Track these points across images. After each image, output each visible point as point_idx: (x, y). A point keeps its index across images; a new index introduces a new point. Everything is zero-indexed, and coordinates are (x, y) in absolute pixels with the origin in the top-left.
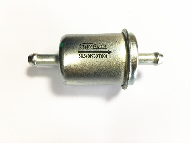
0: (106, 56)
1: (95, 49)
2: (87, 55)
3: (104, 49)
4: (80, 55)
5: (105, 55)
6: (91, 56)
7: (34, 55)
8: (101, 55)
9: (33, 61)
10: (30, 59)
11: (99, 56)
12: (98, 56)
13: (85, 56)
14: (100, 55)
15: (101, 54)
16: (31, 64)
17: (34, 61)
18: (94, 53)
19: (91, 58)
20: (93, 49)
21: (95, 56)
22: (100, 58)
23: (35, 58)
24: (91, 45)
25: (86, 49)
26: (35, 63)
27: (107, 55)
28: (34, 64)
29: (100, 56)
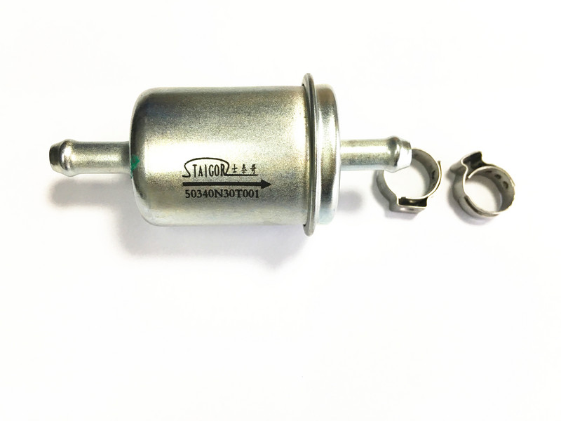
0: (255, 194)
1: (226, 175)
2: (206, 191)
3: (251, 175)
4: (190, 192)
5: (253, 192)
6: (218, 195)
7: (65, 144)
8: (241, 190)
9: (63, 160)
10: (55, 154)
11: (239, 194)
12: (234, 192)
13: (200, 193)
14: (239, 191)
15: (243, 188)
16: (58, 167)
17: (65, 161)
18: (223, 188)
19: (216, 197)
20: (222, 175)
21: (227, 193)
22: (239, 196)
23: (68, 153)
24: (217, 165)
25: (202, 175)
26: (69, 167)
27: (257, 191)
28: (66, 168)
29: (241, 193)
